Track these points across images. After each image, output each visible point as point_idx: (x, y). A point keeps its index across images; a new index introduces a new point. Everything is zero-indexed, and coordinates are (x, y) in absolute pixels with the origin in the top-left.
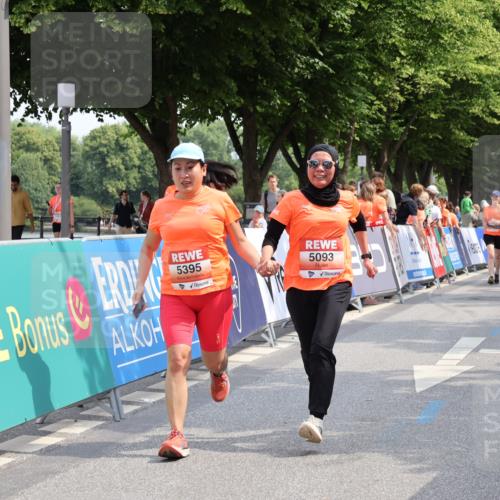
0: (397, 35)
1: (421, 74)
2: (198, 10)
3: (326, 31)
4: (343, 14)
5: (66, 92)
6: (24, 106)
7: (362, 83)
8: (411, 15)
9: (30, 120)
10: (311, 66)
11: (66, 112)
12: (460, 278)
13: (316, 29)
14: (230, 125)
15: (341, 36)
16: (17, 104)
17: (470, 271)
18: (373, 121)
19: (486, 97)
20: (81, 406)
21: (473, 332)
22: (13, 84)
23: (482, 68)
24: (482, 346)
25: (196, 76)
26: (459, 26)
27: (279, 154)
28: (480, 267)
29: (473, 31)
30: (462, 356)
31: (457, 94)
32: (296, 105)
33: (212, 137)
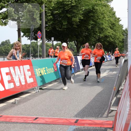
0: (97, 30)
1: (100, 35)
2: (70, 27)
3: (88, 29)
4: (90, 27)
5: (53, 38)
6: (47, 40)
7: (93, 36)
8: (99, 27)
9: (48, 42)
10: (85, 34)
11: (53, 41)
12: (106, 62)
13: (86, 29)
14: (75, 42)
15: (90, 30)
16: (46, 40)
17: (108, 61)
18: (94, 41)
19: (109, 38)
20: (56, 80)
21: (108, 70)
22: (46, 38)
23: (109, 34)
24: (110, 71)
25: (70, 36)
26: (106, 28)
27: (81, 46)
28: (109, 61)
29: (107, 29)
30: (107, 73)
31: (105, 38)
32: (84, 39)
33: (72, 44)
